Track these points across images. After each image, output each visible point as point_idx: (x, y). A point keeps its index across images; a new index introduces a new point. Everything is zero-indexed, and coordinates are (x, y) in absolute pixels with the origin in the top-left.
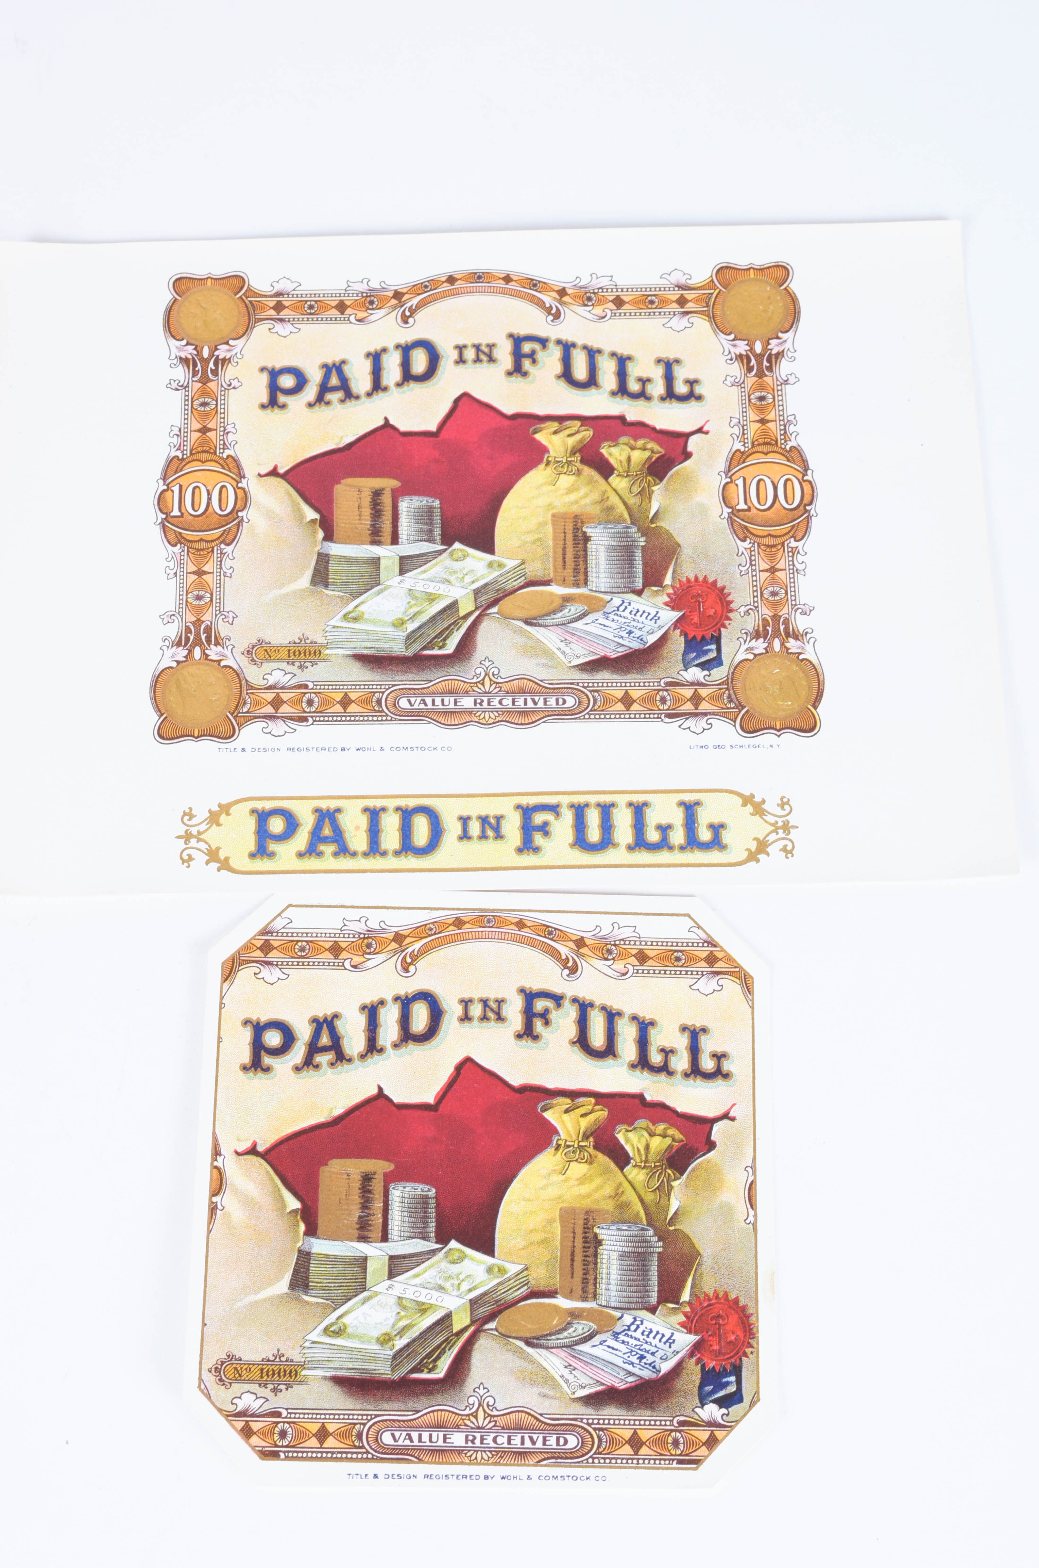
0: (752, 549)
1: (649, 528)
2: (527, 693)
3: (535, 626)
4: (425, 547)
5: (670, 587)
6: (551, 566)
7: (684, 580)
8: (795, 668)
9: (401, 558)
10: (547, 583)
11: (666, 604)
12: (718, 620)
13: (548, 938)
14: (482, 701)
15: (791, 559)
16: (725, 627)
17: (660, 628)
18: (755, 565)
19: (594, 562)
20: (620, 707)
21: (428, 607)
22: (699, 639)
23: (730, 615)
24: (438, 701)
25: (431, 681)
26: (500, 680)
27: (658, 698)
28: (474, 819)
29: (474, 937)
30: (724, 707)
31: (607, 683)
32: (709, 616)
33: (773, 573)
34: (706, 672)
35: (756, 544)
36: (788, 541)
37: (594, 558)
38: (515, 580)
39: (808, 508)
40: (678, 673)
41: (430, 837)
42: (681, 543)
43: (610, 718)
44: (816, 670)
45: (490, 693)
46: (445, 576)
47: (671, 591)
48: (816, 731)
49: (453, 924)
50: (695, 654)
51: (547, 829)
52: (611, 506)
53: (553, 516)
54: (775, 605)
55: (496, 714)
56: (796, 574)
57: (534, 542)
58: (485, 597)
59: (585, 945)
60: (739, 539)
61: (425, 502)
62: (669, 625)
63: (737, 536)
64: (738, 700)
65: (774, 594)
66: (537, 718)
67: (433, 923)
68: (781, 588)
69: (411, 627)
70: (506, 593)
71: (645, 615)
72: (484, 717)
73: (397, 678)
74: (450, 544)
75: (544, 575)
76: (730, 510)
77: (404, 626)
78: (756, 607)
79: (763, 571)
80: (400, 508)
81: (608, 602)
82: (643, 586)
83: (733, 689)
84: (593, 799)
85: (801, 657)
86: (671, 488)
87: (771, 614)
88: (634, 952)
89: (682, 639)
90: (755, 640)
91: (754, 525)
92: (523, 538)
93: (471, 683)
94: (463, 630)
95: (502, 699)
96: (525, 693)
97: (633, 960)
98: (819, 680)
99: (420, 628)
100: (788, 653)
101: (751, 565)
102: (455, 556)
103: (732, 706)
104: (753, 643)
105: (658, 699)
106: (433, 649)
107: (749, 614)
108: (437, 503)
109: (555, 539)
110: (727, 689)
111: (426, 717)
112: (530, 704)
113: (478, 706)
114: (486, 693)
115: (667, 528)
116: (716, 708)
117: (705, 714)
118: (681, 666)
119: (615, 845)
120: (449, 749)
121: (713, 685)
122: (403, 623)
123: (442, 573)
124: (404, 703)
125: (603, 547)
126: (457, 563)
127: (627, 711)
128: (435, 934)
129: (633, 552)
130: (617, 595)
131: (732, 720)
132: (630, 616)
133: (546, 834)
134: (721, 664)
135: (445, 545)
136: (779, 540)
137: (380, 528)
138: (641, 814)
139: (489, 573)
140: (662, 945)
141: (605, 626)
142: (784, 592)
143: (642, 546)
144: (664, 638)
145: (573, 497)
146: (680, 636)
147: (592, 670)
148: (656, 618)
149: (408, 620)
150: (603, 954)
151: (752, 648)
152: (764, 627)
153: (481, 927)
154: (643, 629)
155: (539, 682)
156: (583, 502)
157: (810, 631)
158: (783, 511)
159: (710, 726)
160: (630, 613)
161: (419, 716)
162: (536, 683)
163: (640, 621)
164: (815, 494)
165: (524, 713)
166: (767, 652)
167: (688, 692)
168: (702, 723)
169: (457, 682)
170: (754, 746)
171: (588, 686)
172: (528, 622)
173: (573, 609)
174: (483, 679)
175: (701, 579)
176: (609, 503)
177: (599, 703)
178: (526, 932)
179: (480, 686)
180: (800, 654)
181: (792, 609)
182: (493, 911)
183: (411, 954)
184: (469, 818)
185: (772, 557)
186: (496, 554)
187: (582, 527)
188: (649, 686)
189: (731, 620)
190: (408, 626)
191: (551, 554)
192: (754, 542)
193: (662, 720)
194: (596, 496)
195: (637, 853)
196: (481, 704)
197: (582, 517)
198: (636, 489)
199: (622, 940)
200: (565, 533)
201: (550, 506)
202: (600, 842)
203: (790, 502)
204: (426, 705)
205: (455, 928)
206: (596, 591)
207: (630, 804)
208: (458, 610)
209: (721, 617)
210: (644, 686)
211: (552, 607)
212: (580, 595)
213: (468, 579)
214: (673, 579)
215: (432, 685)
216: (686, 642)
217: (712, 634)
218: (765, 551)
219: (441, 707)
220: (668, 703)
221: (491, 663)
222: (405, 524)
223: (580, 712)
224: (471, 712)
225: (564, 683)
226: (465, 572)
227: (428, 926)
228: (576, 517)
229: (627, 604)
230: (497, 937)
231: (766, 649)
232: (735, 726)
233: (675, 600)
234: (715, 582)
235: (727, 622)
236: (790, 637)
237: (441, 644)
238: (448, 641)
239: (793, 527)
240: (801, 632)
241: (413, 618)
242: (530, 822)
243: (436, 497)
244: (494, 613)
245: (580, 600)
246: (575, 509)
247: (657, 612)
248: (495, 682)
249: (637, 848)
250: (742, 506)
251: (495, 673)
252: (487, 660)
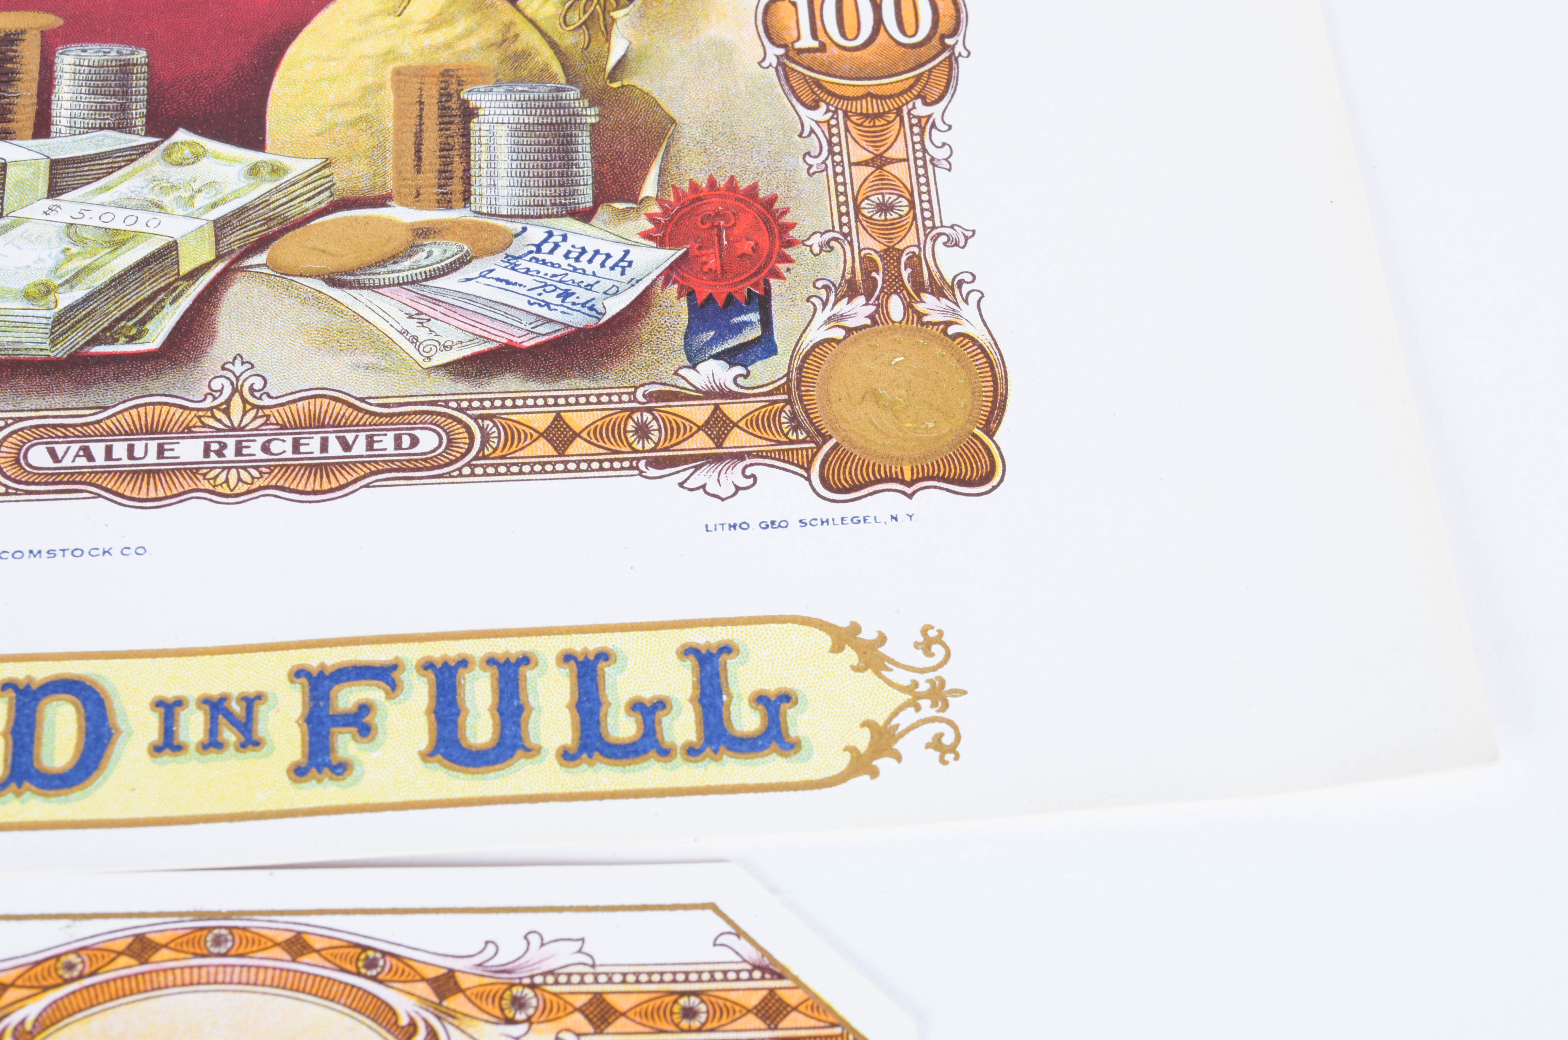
0: (833, 122)
1: (605, 90)
2: (329, 426)
3: (351, 288)
4: (108, 141)
5: (654, 202)
6: (390, 169)
7: (686, 186)
8: (938, 351)
9: (55, 165)
10: (381, 201)
11: (646, 235)
12: (762, 262)
13: (366, 977)
14: (224, 446)
15: (917, 139)
16: (778, 275)
17: (633, 282)
18: (840, 153)
19: (484, 156)
20: (543, 447)
21: (107, 258)
22: (720, 301)
23: (790, 252)
24: (120, 449)
25: (106, 408)
26: (266, 401)
27: (631, 426)
28: (192, 706)
29: (179, 981)
30: (784, 439)
31: (514, 399)
32: (743, 255)
33: (880, 168)
34: (740, 370)
35: (840, 113)
36: (910, 106)
37: (484, 148)
38: (309, 199)
39: (949, 41)
40: (676, 373)
41: (81, 747)
42: (676, 116)
43: (521, 473)
44: (987, 356)
45: (242, 429)
46: (151, 197)
47: (655, 209)
48: (994, 482)
49: (129, 951)
50: (712, 333)
51: (366, 720)
52: (524, 52)
53: (397, 72)
54: (888, 230)
55: (255, 473)
56: (930, 167)
57: (352, 124)
58: (241, 234)
59: (457, 989)
60: (803, 104)
61: (114, 53)
62: (653, 276)
63: (799, 99)
64: (813, 424)
65: (884, 208)
66: (350, 479)
67: (76, 951)
68: (900, 196)
69: (66, 299)
70: (288, 224)
71: (599, 259)
72: (227, 481)
73: (26, 405)
74: (167, 135)
75: (374, 187)
76: (781, 51)
77: (51, 297)
78: (845, 235)
79: (858, 164)
80: (58, 67)
81: (517, 235)
82: (594, 202)
83: (801, 401)
84: (478, 649)
85: (951, 330)
86: (653, 12)
87: (879, 247)
88: (580, 1001)
89: (684, 303)
90: (846, 300)
91: (835, 76)
92: (328, 116)
93: (198, 410)
94: (185, 303)
95: (269, 441)
96: (323, 426)
97: (579, 1021)
98: (994, 376)
99: (87, 299)
100: (923, 324)
101: (831, 153)
102: (176, 156)
103: (801, 437)
104: (843, 307)
105: (629, 428)
106: (115, 341)
107: (832, 248)
108: (141, 55)
109: (399, 115)
110: (788, 402)
111: (90, 484)
112: (335, 449)
113: (213, 457)
114: (233, 429)
115: (646, 88)
116: (764, 442)
117: (740, 457)
118: (683, 359)
119: (531, 751)
120: (141, 551)
121: (755, 395)
122: (47, 290)
123: (146, 190)
124: (39, 457)
125: (505, 127)
126: (180, 169)
127: (560, 455)
128: (81, 977)
129: (571, 136)
130: (536, 221)
131: (802, 467)
132: (564, 263)
133: (365, 731)
134: (772, 351)
135: (154, 135)
136: (891, 104)
137: (10, 104)
138: (594, 679)
139: (250, 185)
140: (650, 982)
141: (508, 282)
142: (905, 202)
143: (592, 125)
144: (642, 304)
145: (441, 36)
146: (679, 298)
147: (480, 374)
148: (624, 263)
149: (61, 285)
150: (502, 1010)
151: (842, 317)
152: (866, 273)
153: (196, 955)
154: (595, 288)
155: (358, 403)
156: (462, 45)
157: (968, 278)
158: (897, 48)
159: (751, 481)
160: (567, 256)
161: (74, 482)
162: (350, 405)
163: (589, 271)
164: (963, 15)
165: (321, 468)
166: (875, 323)
167: (700, 413)
168: (734, 475)
169: (166, 408)
170: (855, 520)
171: (470, 408)
172: (333, 281)
173: (437, 252)
174: (228, 401)
175: (722, 183)
176: (519, 46)
177: (494, 442)
178: (309, 965)
179: (219, 414)
180: (948, 324)
181: (926, 236)
182: (228, 915)
183: (16, 1029)
184: (179, 703)
185: (875, 137)
186: (268, 149)
187: (458, 92)
188: (610, 402)
189: (790, 261)
190: (58, 296)
191: (390, 145)
192: (837, 108)
193: (641, 473)
194: (490, 33)
195: (584, 766)
196: (219, 453)
197: (460, 73)
198: (576, 18)
199: (551, 972)
200: (421, 103)
201: (389, 54)
202: (494, 744)
203: (910, 31)
204: (91, 458)
205: (133, 961)
206: (489, 215)
207: (567, 658)
208: (178, 263)
209: (769, 257)
210: (599, 402)
211: (388, 250)
212: (454, 223)
213: (201, 201)
214: (661, 185)
215: (109, 418)
216: (692, 309)
217: (749, 291)
218: (861, 125)
219: (126, 461)
220: (655, 436)
221: (248, 366)
222: (67, 96)
223: (452, 463)
224: (195, 472)
225: (415, 404)
226: (196, 186)
227: (64, 959)
228: (446, 74)
229: (560, 239)
230: (236, 979)
231: (871, 317)
232: (808, 479)
233: (666, 225)
234: (754, 188)
235: (782, 267)
236: (926, 291)
237: (134, 331)
238: (148, 326)
239: (918, 78)
240: (949, 281)
241: (71, 282)
242: (327, 706)
243: (139, 45)
244: (259, 266)
245: (454, 233)
246: (445, 59)
247: (627, 252)
248: (254, 406)
249: (585, 756)
250: (807, 41)
251: (256, 387)
252: (238, 361)
